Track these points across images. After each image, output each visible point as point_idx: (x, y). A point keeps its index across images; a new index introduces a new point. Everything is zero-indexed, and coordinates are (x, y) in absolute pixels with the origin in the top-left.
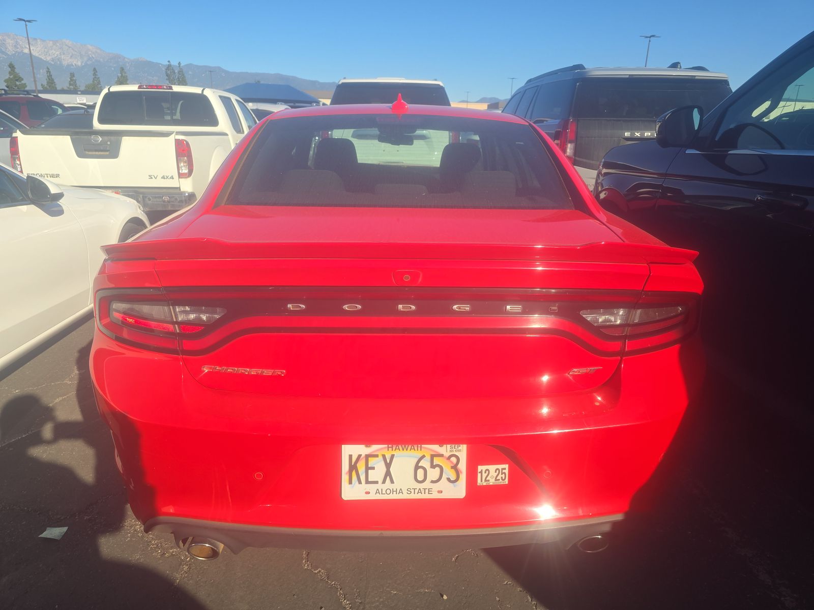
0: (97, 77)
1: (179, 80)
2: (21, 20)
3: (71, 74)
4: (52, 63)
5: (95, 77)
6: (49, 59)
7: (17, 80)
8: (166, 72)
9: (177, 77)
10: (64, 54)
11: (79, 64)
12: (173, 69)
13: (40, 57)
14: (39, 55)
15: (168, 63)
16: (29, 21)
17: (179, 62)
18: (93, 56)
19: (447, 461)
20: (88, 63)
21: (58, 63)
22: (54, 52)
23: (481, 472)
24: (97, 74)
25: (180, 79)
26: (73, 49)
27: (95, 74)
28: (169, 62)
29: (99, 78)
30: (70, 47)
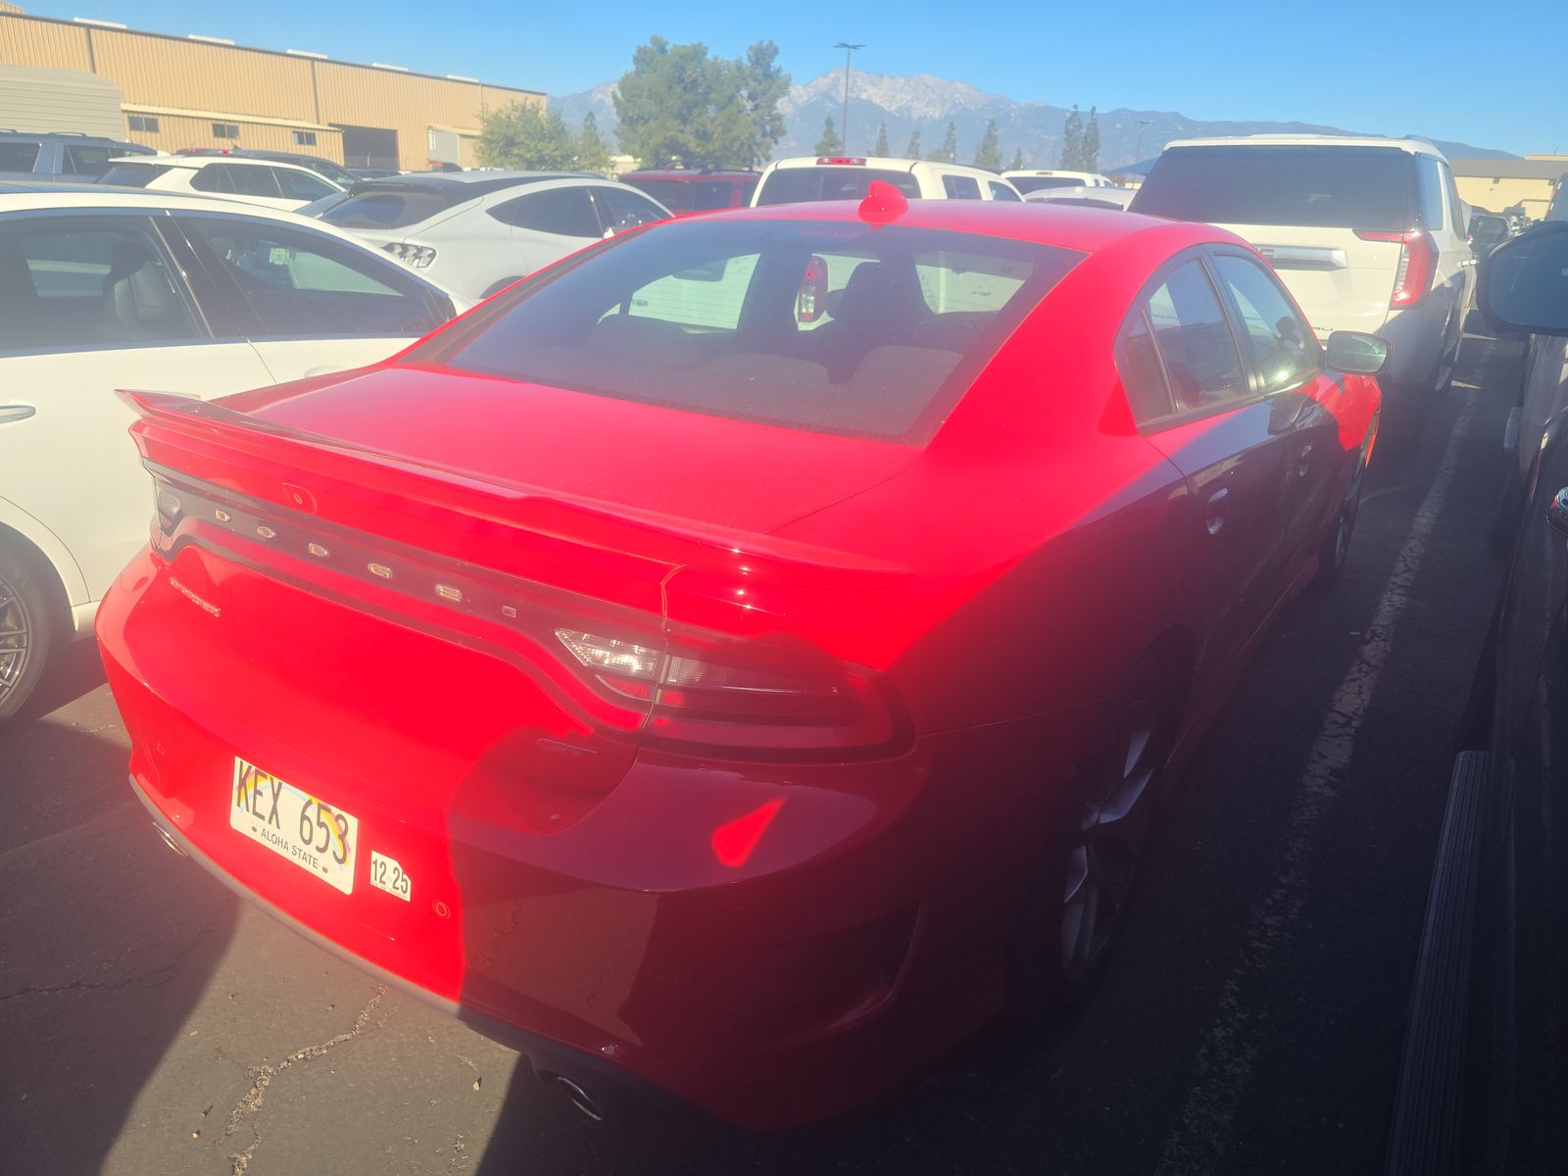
0: (953, 138)
1: (1086, 141)
2: (844, 45)
3: (914, 133)
4: (898, 115)
5: (950, 139)
6: (894, 108)
7: (832, 145)
8: (1066, 126)
9: (1082, 136)
10: (918, 99)
11: (937, 115)
12: (1079, 121)
13: (882, 105)
14: (882, 102)
15: (1073, 110)
16: (854, 47)
17: (1094, 107)
18: (962, 101)
19: (334, 821)
20: (951, 114)
21: (906, 115)
22: (904, 95)
23: (375, 863)
24: (953, 132)
25: (1089, 140)
26: (933, 91)
27: (950, 133)
28: (1076, 107)
29: (955, 140)
30: (928, 87)
